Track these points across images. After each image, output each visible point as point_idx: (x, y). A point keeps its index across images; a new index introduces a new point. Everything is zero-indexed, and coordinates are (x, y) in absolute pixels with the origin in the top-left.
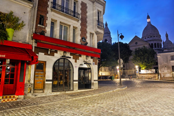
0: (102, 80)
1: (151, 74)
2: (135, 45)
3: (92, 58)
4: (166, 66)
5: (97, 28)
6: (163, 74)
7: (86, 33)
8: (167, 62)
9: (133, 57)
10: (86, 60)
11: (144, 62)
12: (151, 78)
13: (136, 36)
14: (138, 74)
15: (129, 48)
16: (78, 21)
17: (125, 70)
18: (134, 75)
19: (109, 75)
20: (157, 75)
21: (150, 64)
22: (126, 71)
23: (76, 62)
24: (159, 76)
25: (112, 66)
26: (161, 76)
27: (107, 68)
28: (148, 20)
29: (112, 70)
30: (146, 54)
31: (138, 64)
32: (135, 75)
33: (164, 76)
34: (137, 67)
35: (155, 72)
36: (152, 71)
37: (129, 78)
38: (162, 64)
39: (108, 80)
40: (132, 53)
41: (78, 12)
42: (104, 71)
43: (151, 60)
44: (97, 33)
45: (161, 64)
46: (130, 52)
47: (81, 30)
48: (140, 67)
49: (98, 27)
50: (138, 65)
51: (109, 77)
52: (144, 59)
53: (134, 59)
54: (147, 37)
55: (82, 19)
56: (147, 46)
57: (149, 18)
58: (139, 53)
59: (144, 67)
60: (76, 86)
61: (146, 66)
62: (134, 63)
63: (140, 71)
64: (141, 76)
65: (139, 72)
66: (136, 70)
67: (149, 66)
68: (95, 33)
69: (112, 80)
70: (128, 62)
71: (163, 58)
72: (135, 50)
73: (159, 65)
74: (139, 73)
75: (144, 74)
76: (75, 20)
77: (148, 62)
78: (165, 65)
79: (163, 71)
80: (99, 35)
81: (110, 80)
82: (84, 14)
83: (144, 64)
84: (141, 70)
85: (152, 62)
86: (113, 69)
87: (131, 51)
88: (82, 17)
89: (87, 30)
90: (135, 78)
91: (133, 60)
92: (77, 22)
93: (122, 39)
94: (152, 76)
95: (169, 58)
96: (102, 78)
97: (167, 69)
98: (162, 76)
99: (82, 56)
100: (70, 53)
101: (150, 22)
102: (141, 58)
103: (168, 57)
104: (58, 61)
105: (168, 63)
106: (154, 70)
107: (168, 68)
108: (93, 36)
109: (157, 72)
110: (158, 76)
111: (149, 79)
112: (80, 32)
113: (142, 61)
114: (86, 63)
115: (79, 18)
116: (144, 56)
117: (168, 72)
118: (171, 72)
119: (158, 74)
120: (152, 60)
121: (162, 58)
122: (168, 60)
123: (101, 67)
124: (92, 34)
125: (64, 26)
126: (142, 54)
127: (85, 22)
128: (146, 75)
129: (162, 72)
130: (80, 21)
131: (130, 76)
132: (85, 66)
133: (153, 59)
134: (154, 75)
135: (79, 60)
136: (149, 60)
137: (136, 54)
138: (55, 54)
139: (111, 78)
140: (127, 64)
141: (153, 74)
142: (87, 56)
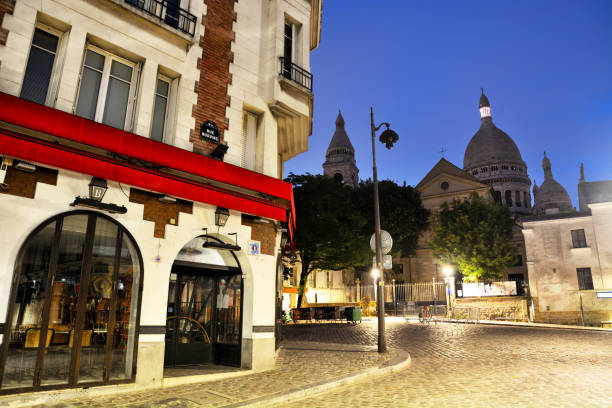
0: (314, 321)
1: (500, 298)
2: (441, 191)
3: (246, 220)
4: (554, 271)
5: (277, 86)
6: (547, 298)
7: (222, 104)
8: (559, 251)
9: (435, 235)
10: (213, 230)
11: (475, 253)
12: (502, 316)
13: (443, 159)
14: (451, 298)
15: (420, 202)
16: (187, 47)
17: (403, 282)
18: (437, 305)
19: (345, 301)
20: (522, 304)
21: (496, 262)
22: (407, 286)
23: (160, 233)
24: (532, 308)
25: (356, 268)
26: (537, 305)
27: (337, 276)
28: (485, 112)
29: (356, 284)
30: (482, 223)
31: (454, 261)
32: (440, 303)
33: (548, 308)
34: (447, 271)
35: (515, 293)
36: (505, 288)
37: (420, 316)
38: (543, 263)
39: (338, 321)
40: (430, 219)
41: (189, 7)
42: (325, 286)
43: (499, 244)
44: (278, 110)
45: (537, 261)
46: (421, 218)
47: (201, 88)
48: (458, 272)
49: (284, 87)
50: (453, 264)
51: (343, 308)
52: (474, 242)
53: (436, 241)
54: (479, 170)
55: (205, 43)
56: (484, 194)
57: (488, 105)
58: (454, 221)
59: (473, 271)
60: (150, 356)
61: (481, 269)
62: (437, 256)
63: (458, 287)
64: (464, 305)
65: (456, 293)
66: (445, 285)
67: (493, 268)
68: (271, 109)
69: (354, 324)
70: (414, 254)
71: (544, 239)
72: (442, 206)
73: (530, 266)
74: (457, 297)
75: (475, 300)
76: (169, 38)
77: (491, 253)
78: (552, 263)
79: (546, 290)
80: (289, 120)
81: (345, 321)
82: (221, 25)
83: (473, 259)
84: (464, 285)
85: (503, 254)
86: (358, 281)
87: (427, 213)
88: (207, 31)
89: (229, 93)
90: (442, 312)
91: (435, 246)
92: (182, 52)
93: (389, 146)
94: (506, 306)
95: (567, 239)
96: (312, 314)
97: (558, 280)
98: (543, 305)
99: (195, 209)
100: (132, 191)
101: (489, 118)
102: (463, 239)
103: (563, 235)
104: (53, 225)
105: (562, 256)
106: (513, 284)
107: (564, 275)
108: (258, 125)
109: (521, 292)
110: (529, 305)
111: (493, 317)
112: (193, 99)
113: (467, 249)
114: (213, 242)
115: (193, 36)
116: (475, 229)
117: (563, 290)
118: (574, 292)
119: (529, 298)
120: (504, 245)
121: (542, 240)
122: (564, 245)
123: (311, 270)
124: (253, 116)
125: (114, 61)
126: (469, 225)
127: (224, 56)
128: (482, 303)
129: (542, 293)
130: (197, 51)
131: (422, 306)
132: (214, 258)
133: (506, 242)
134: (512, 304)
135: (176, 224)
136: (492, 246)
137: (445, 224)
138: (41, 187)
139: (349, 313)
140: (413, 260)
141: (510, 300)
142: (222, 211)
